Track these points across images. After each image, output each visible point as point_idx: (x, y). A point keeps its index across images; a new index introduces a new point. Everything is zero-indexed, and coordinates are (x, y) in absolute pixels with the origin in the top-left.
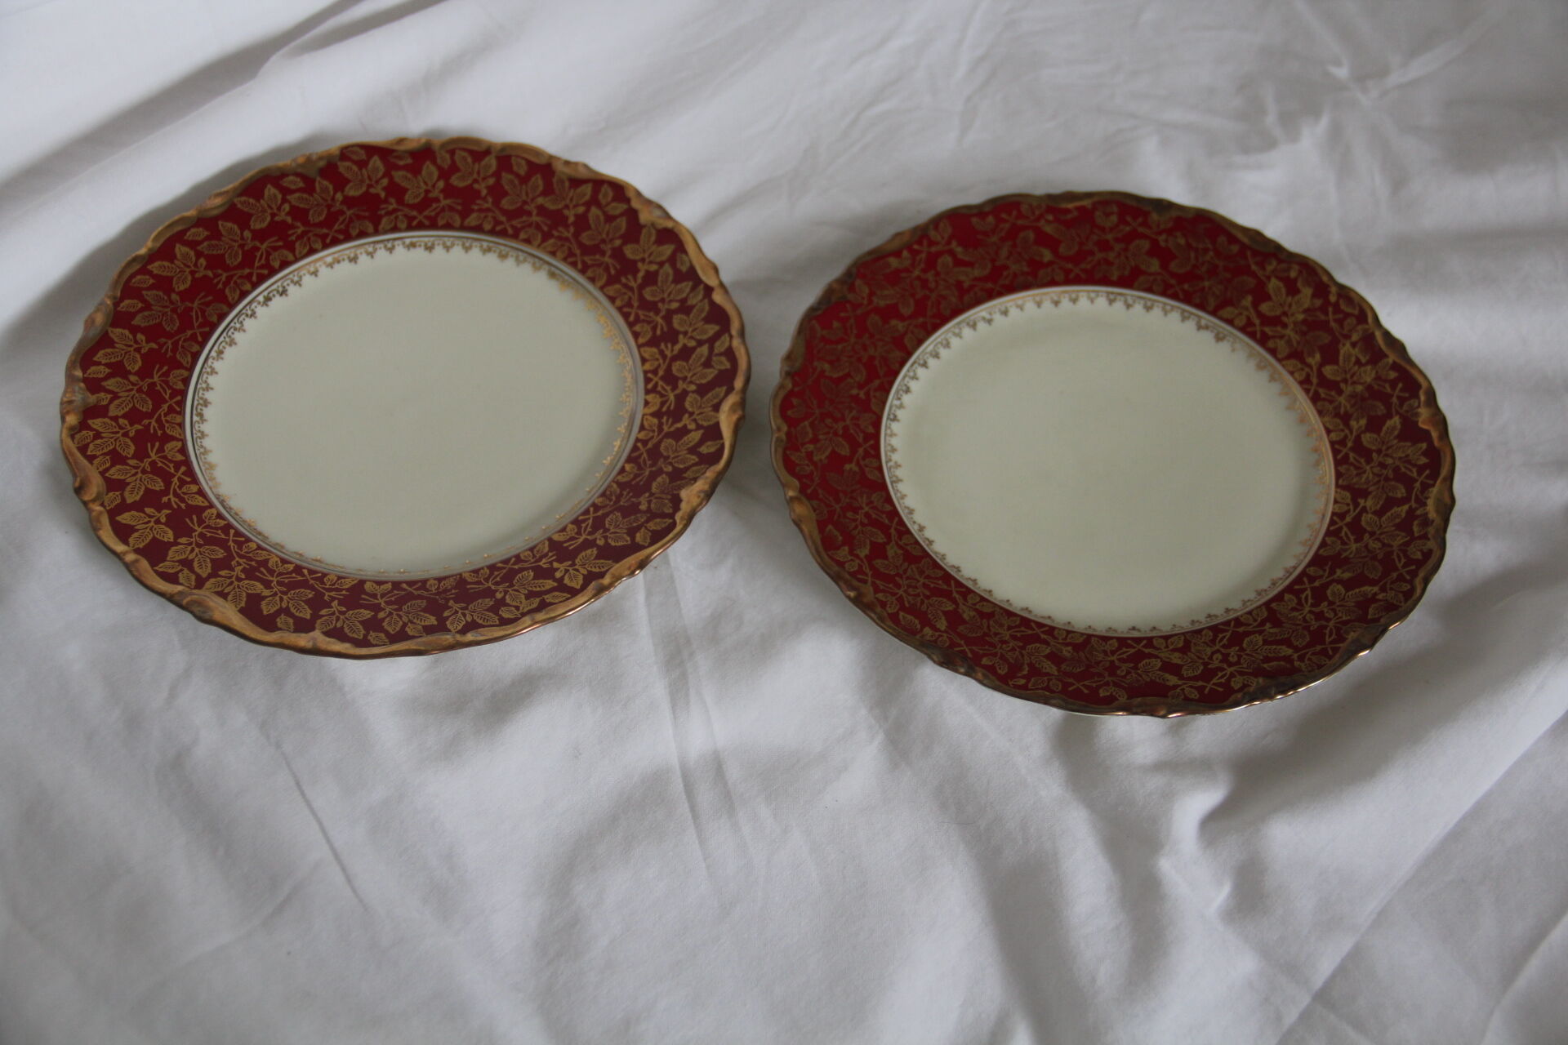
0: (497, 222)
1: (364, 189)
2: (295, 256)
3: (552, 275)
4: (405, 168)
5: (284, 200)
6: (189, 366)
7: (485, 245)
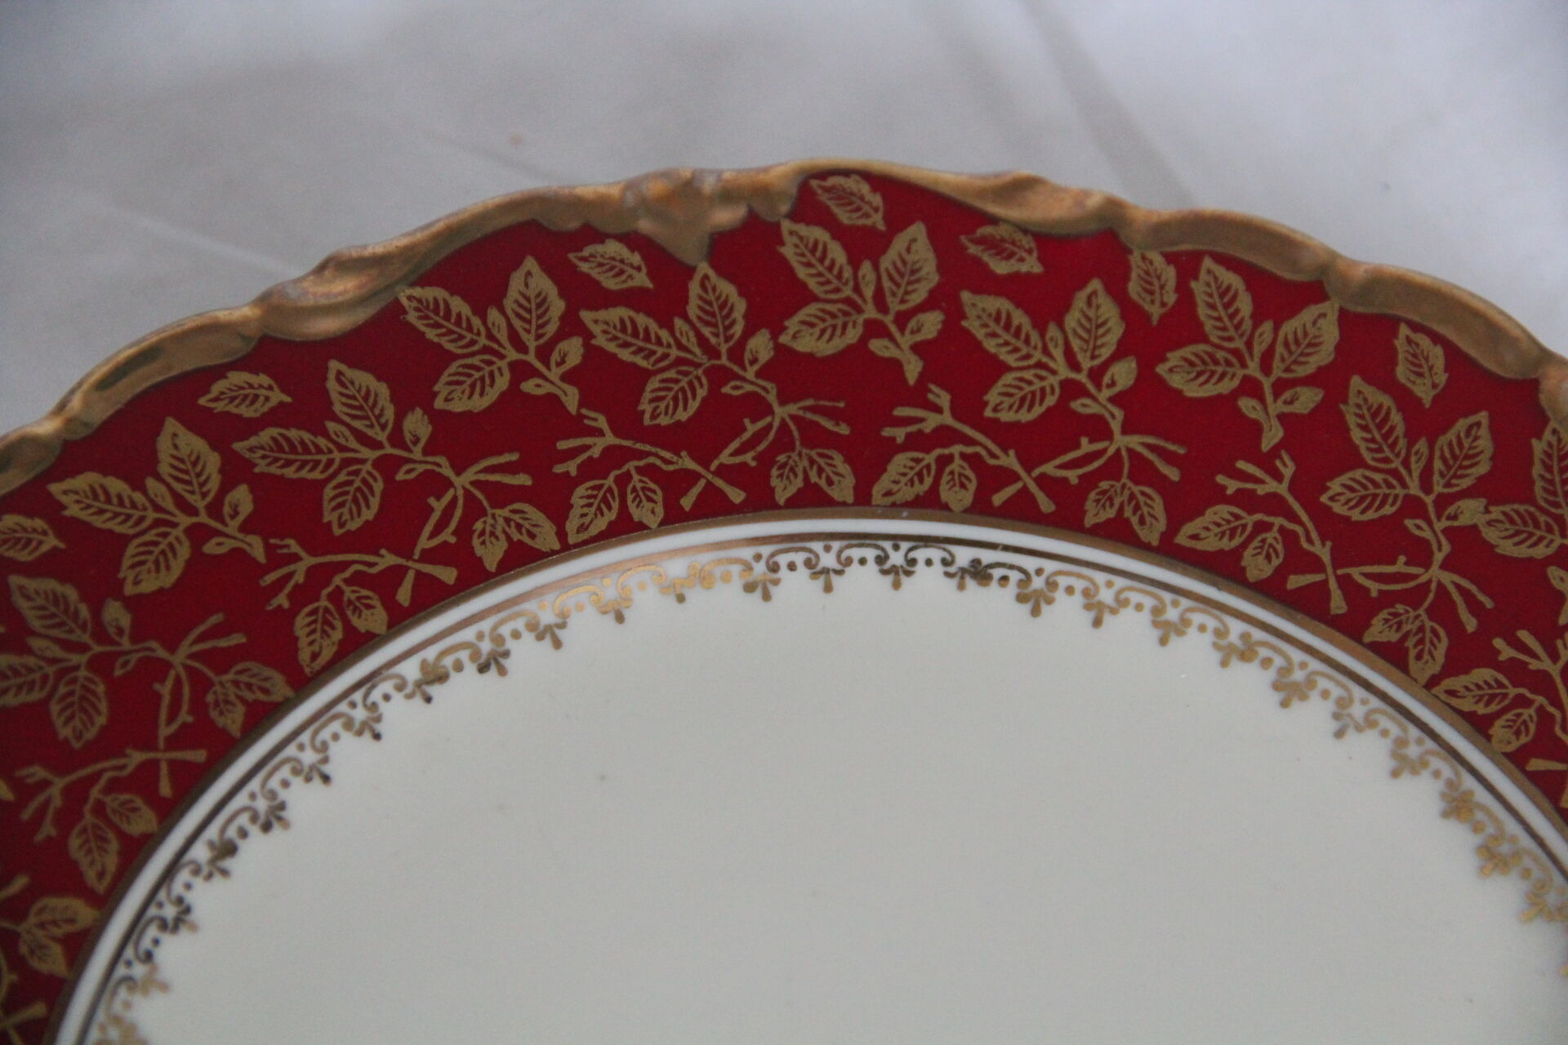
0: (1298, 559)
1: (853, 335)
2: (562, 535)
3: (1457, 807)
4: (1014, 288)
5: (571, 326)
6: (101, 887)
7: (1236, 627)
